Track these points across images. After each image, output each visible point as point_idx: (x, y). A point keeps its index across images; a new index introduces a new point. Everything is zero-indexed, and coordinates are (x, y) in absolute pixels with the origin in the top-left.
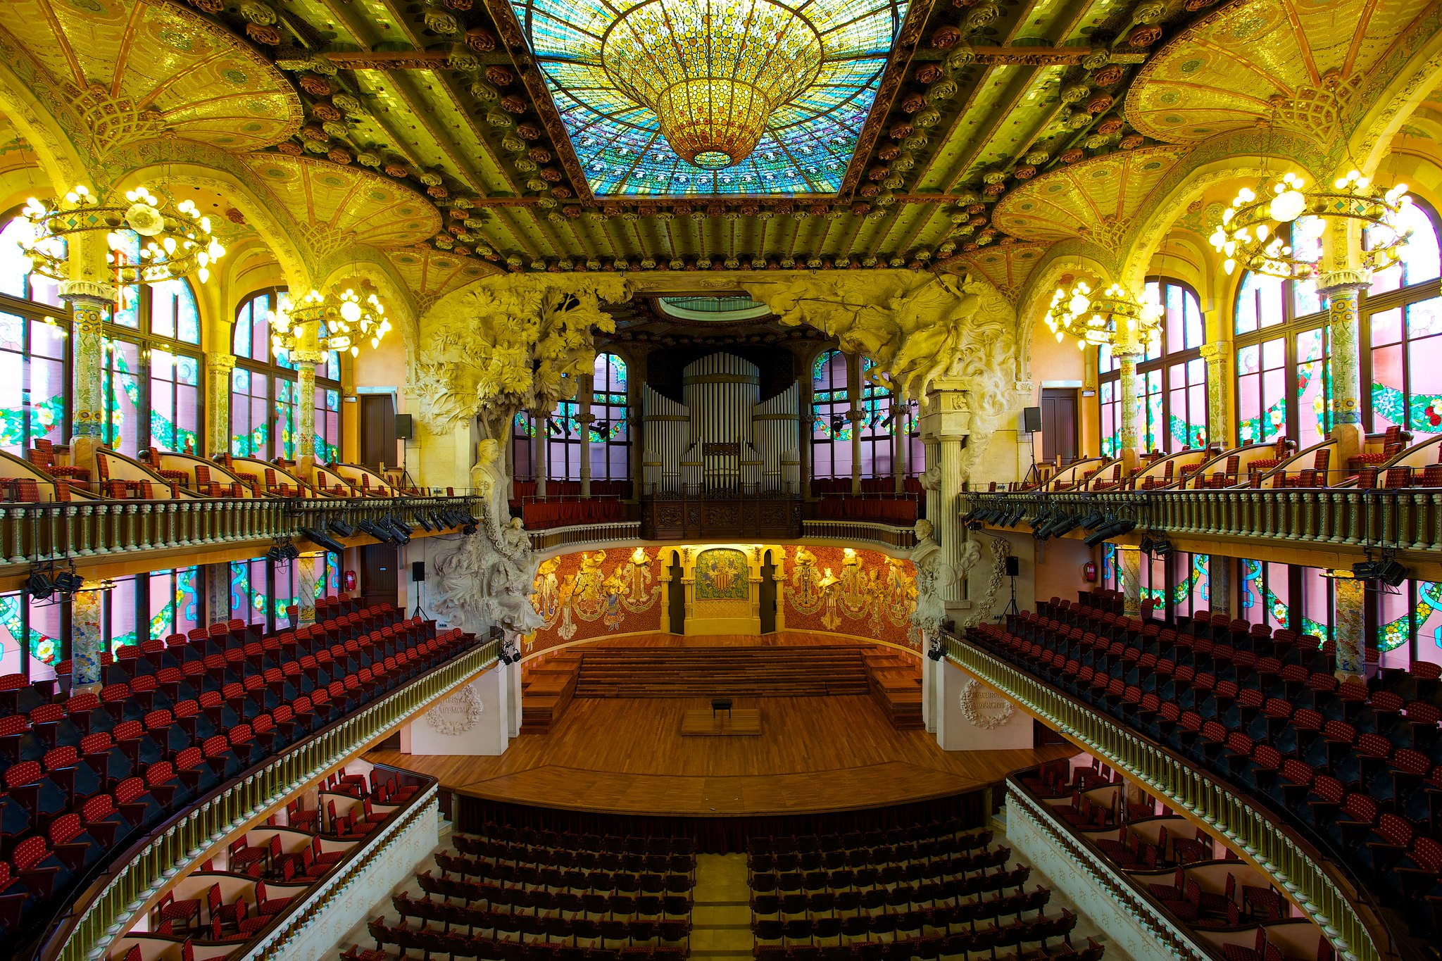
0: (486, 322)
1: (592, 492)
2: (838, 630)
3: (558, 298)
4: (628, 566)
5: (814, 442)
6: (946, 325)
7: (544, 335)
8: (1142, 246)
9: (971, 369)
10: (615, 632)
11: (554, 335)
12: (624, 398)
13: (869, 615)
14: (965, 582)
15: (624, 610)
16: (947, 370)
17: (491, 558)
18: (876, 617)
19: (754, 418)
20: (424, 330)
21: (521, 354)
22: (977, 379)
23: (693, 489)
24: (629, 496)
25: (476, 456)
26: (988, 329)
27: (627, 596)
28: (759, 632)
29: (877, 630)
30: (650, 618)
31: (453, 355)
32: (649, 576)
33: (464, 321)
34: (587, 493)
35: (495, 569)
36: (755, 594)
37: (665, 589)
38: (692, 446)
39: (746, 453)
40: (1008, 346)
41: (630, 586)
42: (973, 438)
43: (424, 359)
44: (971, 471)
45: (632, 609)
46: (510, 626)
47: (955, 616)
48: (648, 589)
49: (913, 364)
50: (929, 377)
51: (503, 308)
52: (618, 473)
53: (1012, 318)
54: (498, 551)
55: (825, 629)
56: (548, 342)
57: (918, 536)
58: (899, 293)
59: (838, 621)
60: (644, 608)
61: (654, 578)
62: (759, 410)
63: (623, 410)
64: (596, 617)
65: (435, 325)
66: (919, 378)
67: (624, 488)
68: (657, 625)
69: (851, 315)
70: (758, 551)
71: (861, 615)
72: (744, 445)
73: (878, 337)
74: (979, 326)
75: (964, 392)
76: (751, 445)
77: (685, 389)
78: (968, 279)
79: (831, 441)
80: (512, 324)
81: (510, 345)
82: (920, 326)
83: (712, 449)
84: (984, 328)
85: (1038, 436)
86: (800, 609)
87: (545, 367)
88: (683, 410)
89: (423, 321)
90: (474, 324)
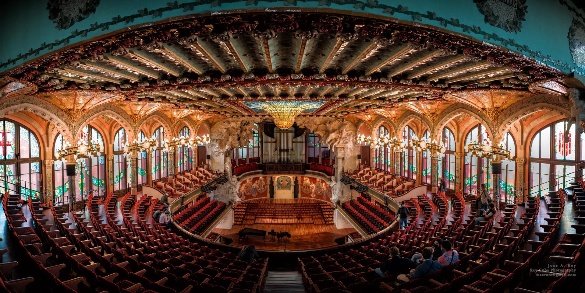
0: (228, 129)
1: (250, 162)
2: (315, 198)
3: (245, 122)
4: (259, 181)
5: (309, 147)
6: (339, 131)
7: (241, 132)
8: (375, 128)
9: (345, 142)
10: (255, 197)
11: (244, 132)
12: (257, 135)
13: (323, 194)
14: (343, 191)
15: (257, 192)
16: (339, 142)
17: (229, 185)
18: (324, 195)
19: (293, 142)
20: (212, 131)
21: (236, 137)
22: (346, 145)
23: (276, 161)
24: (259, 162)
25: (225, 162)
26: (349, 132)
27: (258, 188)
28: (293, 198)
29: (325, 198)
30: (265, 194)
31: (219, 137)
32: (264, 183)
33: (222, 129)
34: (248, 162)
35: (230, 188)
36: (293, 188)
37: (268, 186)
38: (276, 149)
39: (290, 152)
40: (354, 136)
41: (259, 186)
42: (345, 158)
43: (212, 138)
44: (344, 166)
45: (260, 192)
46: (233, 201)
47: (340, 199)
48: (264, 186)
49: (331, 140)
50: (335, 144)
51: (232, 126)
52: (256, 155)
53: (355, 129)
54: (230, 184)
55: (311, 197)
56: (242, 133)
57: (332, 180)
58: (328, 122)
59: (315, 195)
60: (263, 191)
61: (266, 184)
62: (294, 140)
63: (257, 138)
64: (250, 194)
65: (215, 130)
66: (333, 144)
67: (258, 159)
68: (266, 196)
69: (317, 126)
70: (293, 177)
71: (321, 194)
72: (290, 149)
73: (323, 133)
74: (347, 131)
75: (343, 148)
76: (292, 149)
77: (274, 133)
78: (345, 120)
79: (314, 147)
80: (234, 130)
81: (234, 135)
82: (334, 131)
83: (282, 150)
84: (348, 132)
85: (361, 160)
86: (305, 192)
87: (241, 139)
88: (274, 140)
89: (212, 129)
90: (225, 130)
